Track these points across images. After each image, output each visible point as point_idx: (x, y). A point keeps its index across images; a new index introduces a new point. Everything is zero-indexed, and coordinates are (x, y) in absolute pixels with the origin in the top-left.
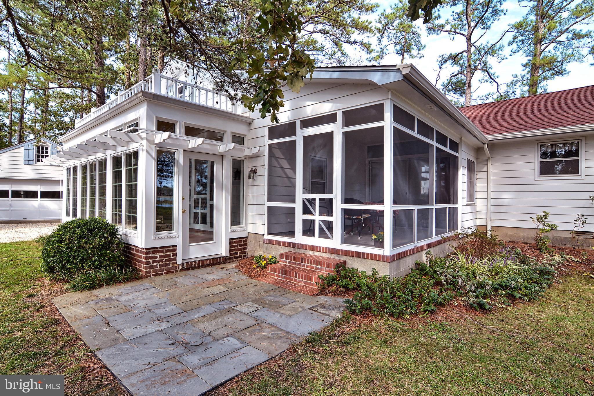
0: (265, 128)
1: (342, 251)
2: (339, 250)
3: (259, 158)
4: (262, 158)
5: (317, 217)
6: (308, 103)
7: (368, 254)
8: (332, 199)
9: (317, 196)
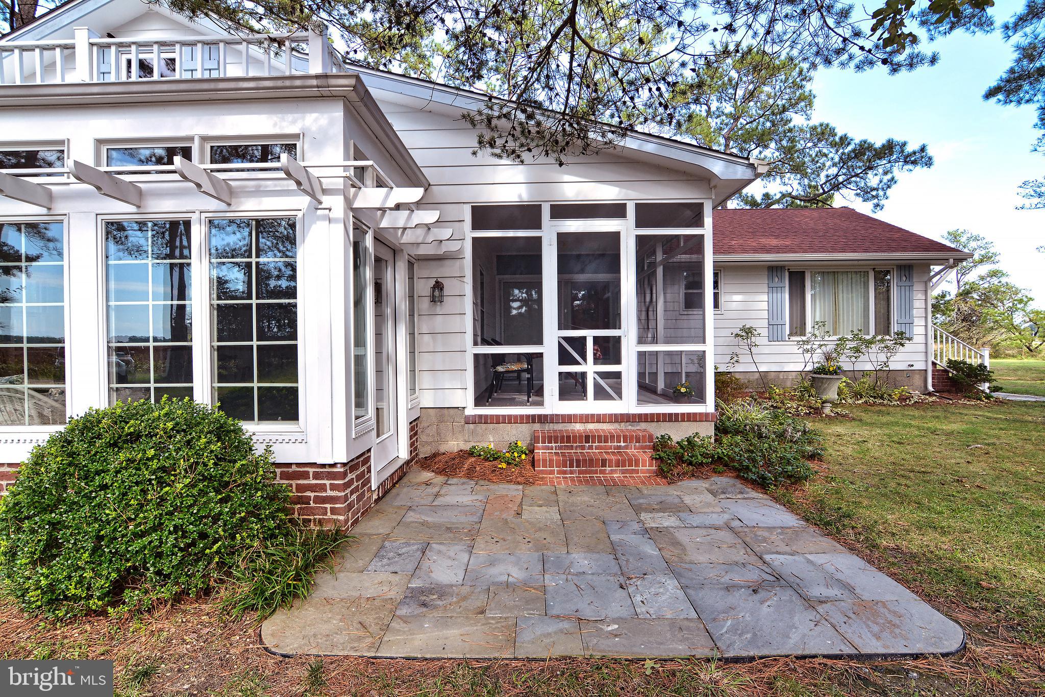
0: (465, 205)
1: (640, 415)
2: (634, 415)
3: (447, 262)
4: (458, 262)
5: (590, 368)
6: (567, 178)
7: (683, 414)
8: (620, 337)
9: (590, 334)
